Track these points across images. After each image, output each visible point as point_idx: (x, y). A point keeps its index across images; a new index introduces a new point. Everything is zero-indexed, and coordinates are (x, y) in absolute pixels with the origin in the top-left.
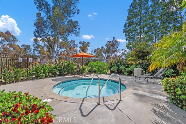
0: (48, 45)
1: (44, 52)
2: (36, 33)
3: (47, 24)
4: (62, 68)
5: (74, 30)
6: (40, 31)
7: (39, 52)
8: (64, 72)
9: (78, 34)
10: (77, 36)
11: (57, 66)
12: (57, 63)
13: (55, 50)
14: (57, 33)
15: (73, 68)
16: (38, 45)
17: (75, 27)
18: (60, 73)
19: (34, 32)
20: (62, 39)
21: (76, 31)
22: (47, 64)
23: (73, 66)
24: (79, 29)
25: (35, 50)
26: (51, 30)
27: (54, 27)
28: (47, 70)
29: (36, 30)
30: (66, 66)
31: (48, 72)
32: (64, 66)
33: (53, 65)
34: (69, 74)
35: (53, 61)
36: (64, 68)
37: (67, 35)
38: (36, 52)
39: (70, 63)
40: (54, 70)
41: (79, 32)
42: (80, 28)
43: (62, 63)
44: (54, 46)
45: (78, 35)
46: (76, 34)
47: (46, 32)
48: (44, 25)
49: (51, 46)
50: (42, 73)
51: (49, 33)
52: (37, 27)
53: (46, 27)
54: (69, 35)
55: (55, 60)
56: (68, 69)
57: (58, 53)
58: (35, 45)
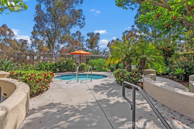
0: (48, 40)
1: (43, 47)
2: (36, 28)
3: (47, 18)
4: (61, 65)
5: (78, 21)
6: (40, 26)
7: (37, 48)
8: (64, 69)
9: (83, 25)
10: (81, 28)
11: (57, 63)
12: (57, 60)
13: (56, 46)
14: (58, 27)
15: (72, 65)
16: (36, 39)
17: (79, 17)
18: (60, 69)
19: (34, 28)
20: (63, 32)
21: (80, 21)
22: (48, 62)
23: (72, 63)
24: (83, 19)
25: (32, 45)
26: (51, 24)
27: (54, 20)
28: (49, 66)
29: (35, 25)
30: (65, 63)
31: (49, 68)
32: (64, 63)
33: (54, 62)
34: (68, 71)
35: (54, 59)
36: (63, 66)
37: (69, 28)
38: (34, 48)
39: (69, 60)
40: (54, 66)
41: (84, 23)
42: (85, 18)
43: (62, 61)
44: (54, 41)
45: (83, 27)
46: (80, 25)
47: (46, 26)
48: (44, 19)
49: (51, 42)
50: (44, 69)
51: (50, 27)
52: (36, 22)
53: (46, 21)
54: (71, 27)
55: (56, 58)
56: (67, 66)
57: (59, 49)
58: (33, 39)
